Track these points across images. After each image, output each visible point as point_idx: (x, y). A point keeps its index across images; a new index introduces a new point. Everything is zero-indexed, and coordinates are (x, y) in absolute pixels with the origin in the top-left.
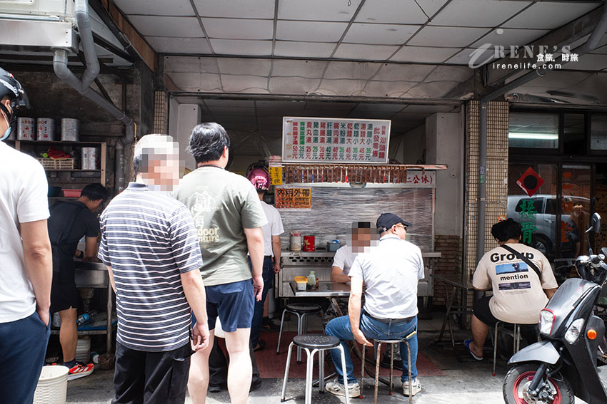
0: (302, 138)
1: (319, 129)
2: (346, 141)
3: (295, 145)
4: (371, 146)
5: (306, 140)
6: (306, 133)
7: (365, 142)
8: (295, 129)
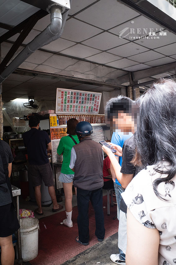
0: (65, 100)
1: (73, 96)
2: (84, 103)
3: (62, 104)
4: (93, 105)
5: (67, 102)
6: (67, 98)
7: (91, 103)
8: (62, 95)
